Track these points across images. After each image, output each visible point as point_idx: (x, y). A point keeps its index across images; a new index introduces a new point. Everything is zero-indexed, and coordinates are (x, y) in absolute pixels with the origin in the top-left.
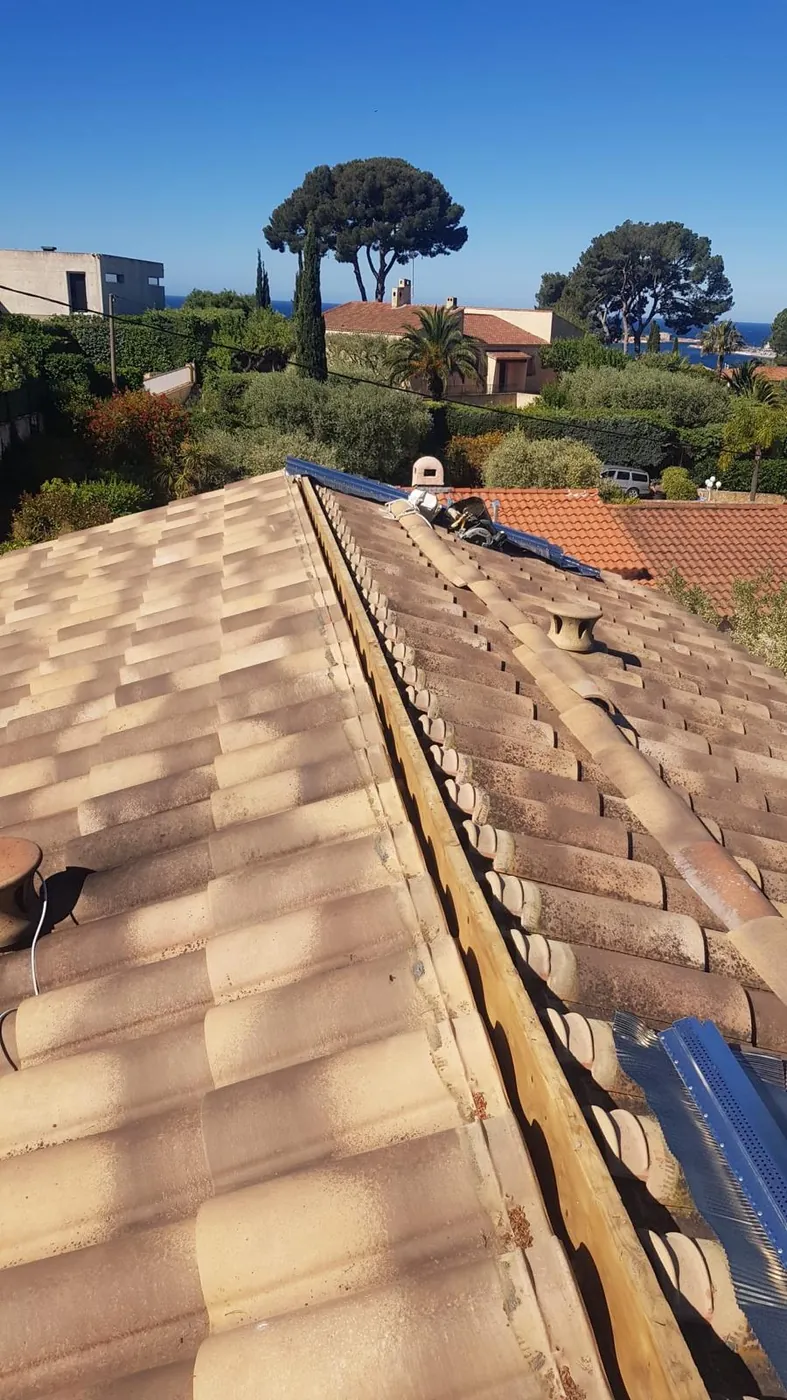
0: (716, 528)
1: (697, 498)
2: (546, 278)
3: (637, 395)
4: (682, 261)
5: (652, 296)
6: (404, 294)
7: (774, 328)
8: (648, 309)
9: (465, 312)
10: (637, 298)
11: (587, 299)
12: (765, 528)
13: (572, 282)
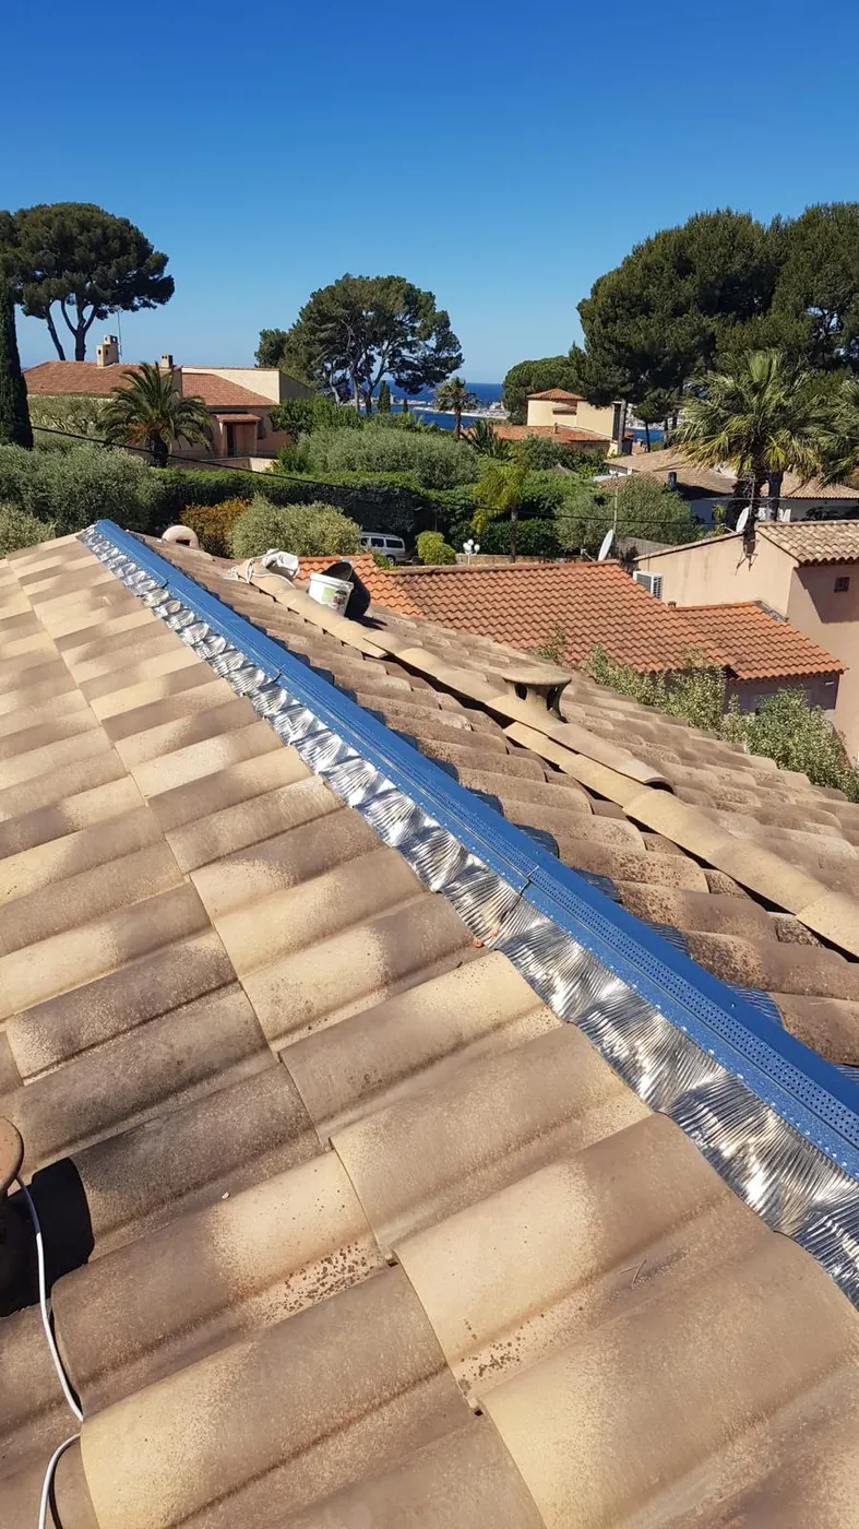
0: (500, 591)
1: (455, 562)
2: (264, 335)
3: (382, 457)
4: (408, 317)
5: (379, 354)
6: (111, 352)
7: (505, 386)
8: (376, 368)
9: (184, 370)
10: (364, 356)
11: (311, 357)
12: (549, 588)
13: (293, 338)
